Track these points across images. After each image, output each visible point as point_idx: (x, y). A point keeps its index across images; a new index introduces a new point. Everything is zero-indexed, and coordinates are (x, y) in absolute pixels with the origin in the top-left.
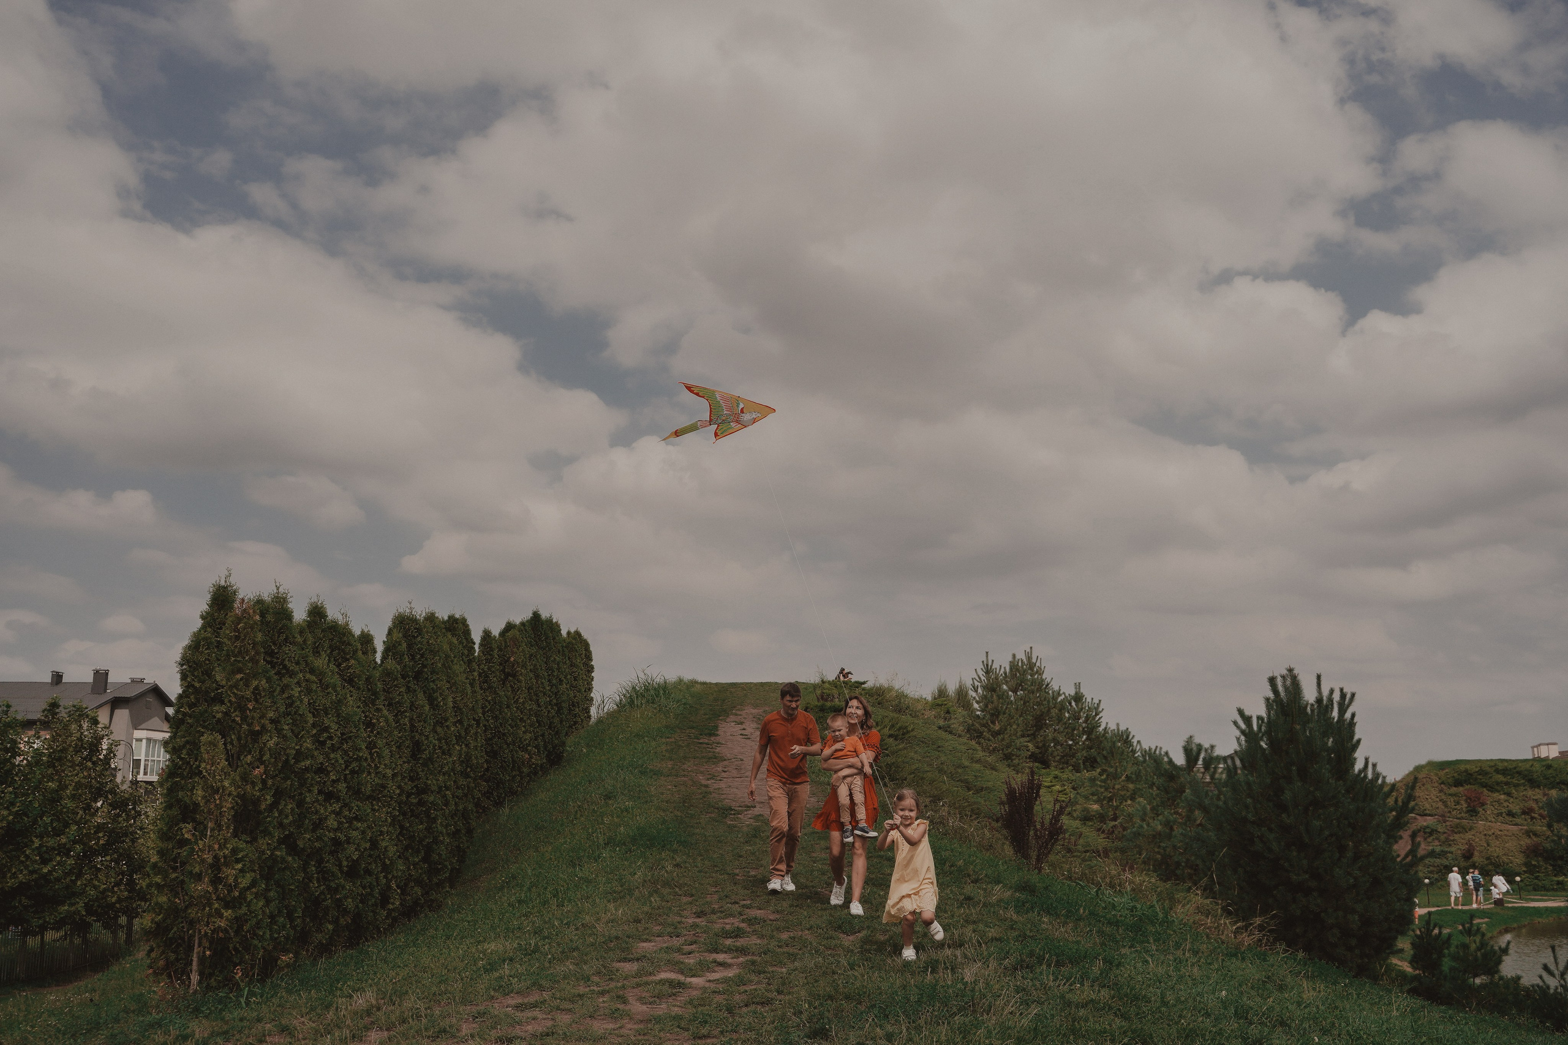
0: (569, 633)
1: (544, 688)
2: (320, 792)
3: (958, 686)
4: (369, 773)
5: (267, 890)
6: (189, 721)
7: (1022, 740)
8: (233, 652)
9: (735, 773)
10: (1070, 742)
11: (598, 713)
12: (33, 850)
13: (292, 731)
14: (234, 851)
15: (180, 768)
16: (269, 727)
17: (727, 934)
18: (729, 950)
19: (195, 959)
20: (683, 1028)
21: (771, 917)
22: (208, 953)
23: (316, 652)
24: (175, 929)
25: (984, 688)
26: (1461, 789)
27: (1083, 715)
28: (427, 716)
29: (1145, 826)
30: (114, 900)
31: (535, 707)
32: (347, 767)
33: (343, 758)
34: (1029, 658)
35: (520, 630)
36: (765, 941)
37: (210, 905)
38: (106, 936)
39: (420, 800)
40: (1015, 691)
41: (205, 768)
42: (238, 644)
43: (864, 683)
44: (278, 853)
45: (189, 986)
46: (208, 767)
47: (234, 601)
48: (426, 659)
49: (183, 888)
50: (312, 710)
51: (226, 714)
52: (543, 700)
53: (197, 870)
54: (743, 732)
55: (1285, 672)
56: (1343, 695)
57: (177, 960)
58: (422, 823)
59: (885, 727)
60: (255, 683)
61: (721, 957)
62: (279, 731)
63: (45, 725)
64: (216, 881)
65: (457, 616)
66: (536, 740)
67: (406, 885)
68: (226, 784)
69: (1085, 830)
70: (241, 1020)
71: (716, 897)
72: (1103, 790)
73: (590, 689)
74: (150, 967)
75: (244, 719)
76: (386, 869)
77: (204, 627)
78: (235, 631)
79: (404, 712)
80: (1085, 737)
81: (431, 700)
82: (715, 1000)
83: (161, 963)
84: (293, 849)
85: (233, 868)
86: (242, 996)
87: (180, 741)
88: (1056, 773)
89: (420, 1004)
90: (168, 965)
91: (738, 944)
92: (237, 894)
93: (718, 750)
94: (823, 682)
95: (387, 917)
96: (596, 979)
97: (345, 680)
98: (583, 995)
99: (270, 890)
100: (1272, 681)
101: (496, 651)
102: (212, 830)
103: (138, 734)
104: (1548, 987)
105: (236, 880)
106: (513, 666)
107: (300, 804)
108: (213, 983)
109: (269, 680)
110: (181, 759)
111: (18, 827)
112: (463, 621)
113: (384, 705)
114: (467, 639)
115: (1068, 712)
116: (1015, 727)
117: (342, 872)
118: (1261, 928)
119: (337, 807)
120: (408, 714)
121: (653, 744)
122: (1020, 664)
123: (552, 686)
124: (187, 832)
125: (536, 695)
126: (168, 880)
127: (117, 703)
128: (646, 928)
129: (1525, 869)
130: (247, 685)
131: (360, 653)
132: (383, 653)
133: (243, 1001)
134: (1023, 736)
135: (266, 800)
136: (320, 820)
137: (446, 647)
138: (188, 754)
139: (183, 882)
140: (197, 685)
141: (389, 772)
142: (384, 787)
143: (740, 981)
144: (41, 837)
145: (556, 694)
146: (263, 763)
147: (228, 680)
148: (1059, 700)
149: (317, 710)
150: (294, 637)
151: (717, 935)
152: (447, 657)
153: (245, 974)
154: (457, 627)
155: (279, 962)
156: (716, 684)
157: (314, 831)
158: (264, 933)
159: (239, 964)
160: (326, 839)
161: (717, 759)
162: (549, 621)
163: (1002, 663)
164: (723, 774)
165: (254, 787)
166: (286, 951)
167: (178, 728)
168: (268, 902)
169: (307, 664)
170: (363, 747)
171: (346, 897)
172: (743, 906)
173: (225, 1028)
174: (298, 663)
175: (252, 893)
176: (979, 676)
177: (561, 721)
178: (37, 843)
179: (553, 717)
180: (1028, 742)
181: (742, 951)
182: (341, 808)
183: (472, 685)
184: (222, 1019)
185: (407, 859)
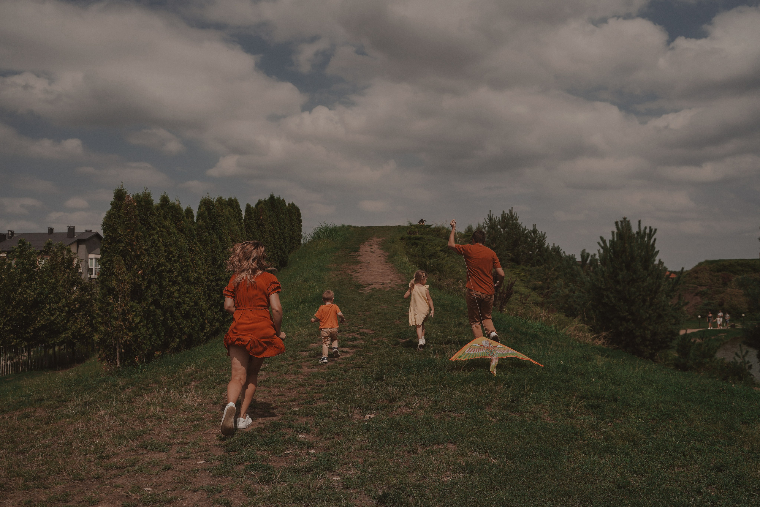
0: (289, 204)
1: (277, 231)
2: (170, 281)
3: (477, 226)
4: (192, 272)
5: (147, 324)
6: (109, 251)
7: (507, 252)
8: (126, 219)
9: (365, 269)
10: (530, 253)
11: (304, 242)
12: (46, 310)
13: (155, 254)
14: (132, 307)
15: (106, 271)
16: (144, 252)
17: (349, 340)
18: (349, 346)
19: (118, 354)
20: (324, 378)
21: (371, 333)
22: (123, 351)
23: (165, 219)
24: (109, 341)
25: (489, 227)
26: (720, 273)
27: (537, 240)
28: (218, 245)
29: (561, 291)
30: (84, 332)
31: (273, 240)
32: (182, 269)
33: (180, 266)
34: (511, 213)
35: (264, 204)
36: (366, 342)
37: (123, 331)
38: (83, 347)
39: (217, 284)
40: (504, 229)
41: (116, 271)
42: (128, 216)
43: (431, 226)
44: (151, 308)
45: (116, 365)
46: (118, 271)
47: (125, 197)
48: (217, 220)
49: (111, 324)
50: (165, 245)
51: (125, 247)
52: (276, 237)
53: (116, 315)
54: (371, 250)
55: (622, 219)
56: (651, 230)
57: (111, 354)
58: (218, 294)
59: (439, 246)
60: (136, 233)
61: (345, 349)
62: (149, 255)
63: (46, 253)
64: (124, 320)
65: (233, 198)
66: (274, 255)
67: (212, 322)
68: (126, 278)
69: (533, 293)
70: (139, 378)
71: (348, 324)
72: (543, 275)
73: (301, 231)
74: (99, 357)
75: (132, 249)
76: (203, 315)
77: (112, 209)
78: (126, 210)
79: (208, 244)
80: (537, 250)
81: (220, 239)
82: (339, 367)
83: (104, 356)
84: (158, 306)
85: (131, 315)
86: (139, 369)
87: (105, 260)
88: (523, 267)
89: (214, 371)
90: (107, 356)
91: (354, 344)
92: (134, 325)
93: (359, 258)
94: (411, 225)
95: (204, 336)
96: (290, 359)
97: (179, 230)
98: (283, 366)
99: (149, 324)
100: (616, 223)
101: (253, 214)
102: (121, 298)
103: (91, 256)
104: (737, 363)
105: (133, 320)
106: (262, 221)
107: (161, 286)
108: (126, 363)
109: (143, 232)
110: (106, 268)
111: (39, 299)
112: (236, 201)
113: (198, 241)
114: (238, 209)
115: (530, 238)
116: (503, 246)
117: (181, 315)
118: (605, 337)
119: (178, 287)
120: (209, 245)
121: (328, 256)
122: (506, 216)
123: (281, 230)
124: (110, 299)
125: (274, 234)
126: (104, 320)
127: (80, 242)
128: (315, 338)
129: (747, 310)
130: (133, 234)
131: (185, 218)
132: (197, 217)
133: (139, 371)
134: (507, 250)
135: (144, 285)
136: (171, 293)
137: (227, 213)
138: (109, 265)
139: (110, 321)
140: (111, 234)
141: (202, 272)
142: (199, 278)
143: (351, 359)
144: (49, 304)
145: (283, 233)
146: (142, 268)
147: (124, 232)
148: (526, 232)
149: (167, 244)
150: (154, 212)
151: (345, 340)
152: (228, 218)
153: (140, 360)
154: (233, 204)
155: (155, 355)
156: (361, 227)
157: (168, 298)
158: (147, 342)
159: (137, 355)
160: (174, 302)
161: (358, 262)
162: (279, 199)
163: (497, 215)
164: (360, 270)
165: (138, 279)
166: (158, 350)
167: (104, 254)
168: (148, 329)
169: (161, 224)
170: (189, 261)
171: (184, 327)
172: (359, 328)
173: (132, 381)
174: (156, 224)
175: (140, 325)
176: (486, 222)
177: (286, 246)
178: (48, 306)
179: (282, 245)
180: (510, 253)
181: (355, 347)
182: (180, 288)
183: (241, 230)
184: (131, 378)
185: (212, 310)
